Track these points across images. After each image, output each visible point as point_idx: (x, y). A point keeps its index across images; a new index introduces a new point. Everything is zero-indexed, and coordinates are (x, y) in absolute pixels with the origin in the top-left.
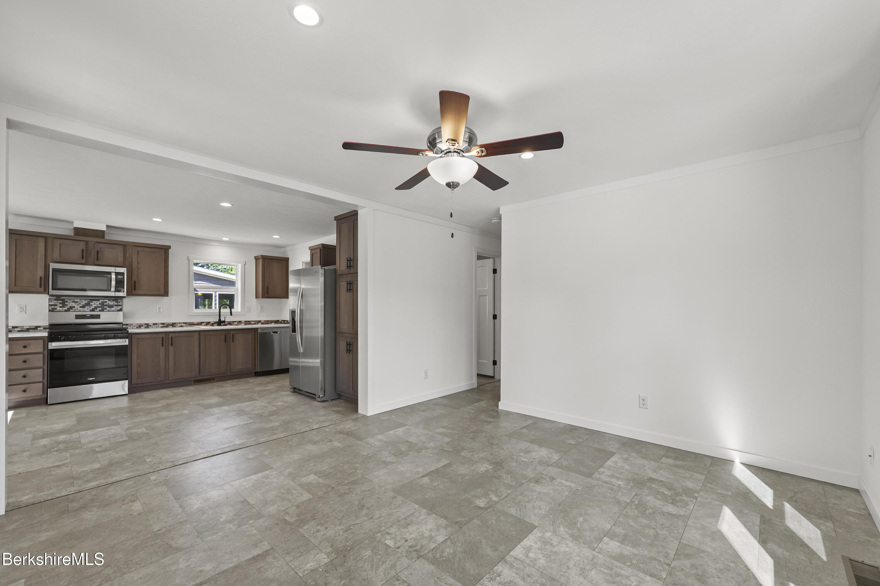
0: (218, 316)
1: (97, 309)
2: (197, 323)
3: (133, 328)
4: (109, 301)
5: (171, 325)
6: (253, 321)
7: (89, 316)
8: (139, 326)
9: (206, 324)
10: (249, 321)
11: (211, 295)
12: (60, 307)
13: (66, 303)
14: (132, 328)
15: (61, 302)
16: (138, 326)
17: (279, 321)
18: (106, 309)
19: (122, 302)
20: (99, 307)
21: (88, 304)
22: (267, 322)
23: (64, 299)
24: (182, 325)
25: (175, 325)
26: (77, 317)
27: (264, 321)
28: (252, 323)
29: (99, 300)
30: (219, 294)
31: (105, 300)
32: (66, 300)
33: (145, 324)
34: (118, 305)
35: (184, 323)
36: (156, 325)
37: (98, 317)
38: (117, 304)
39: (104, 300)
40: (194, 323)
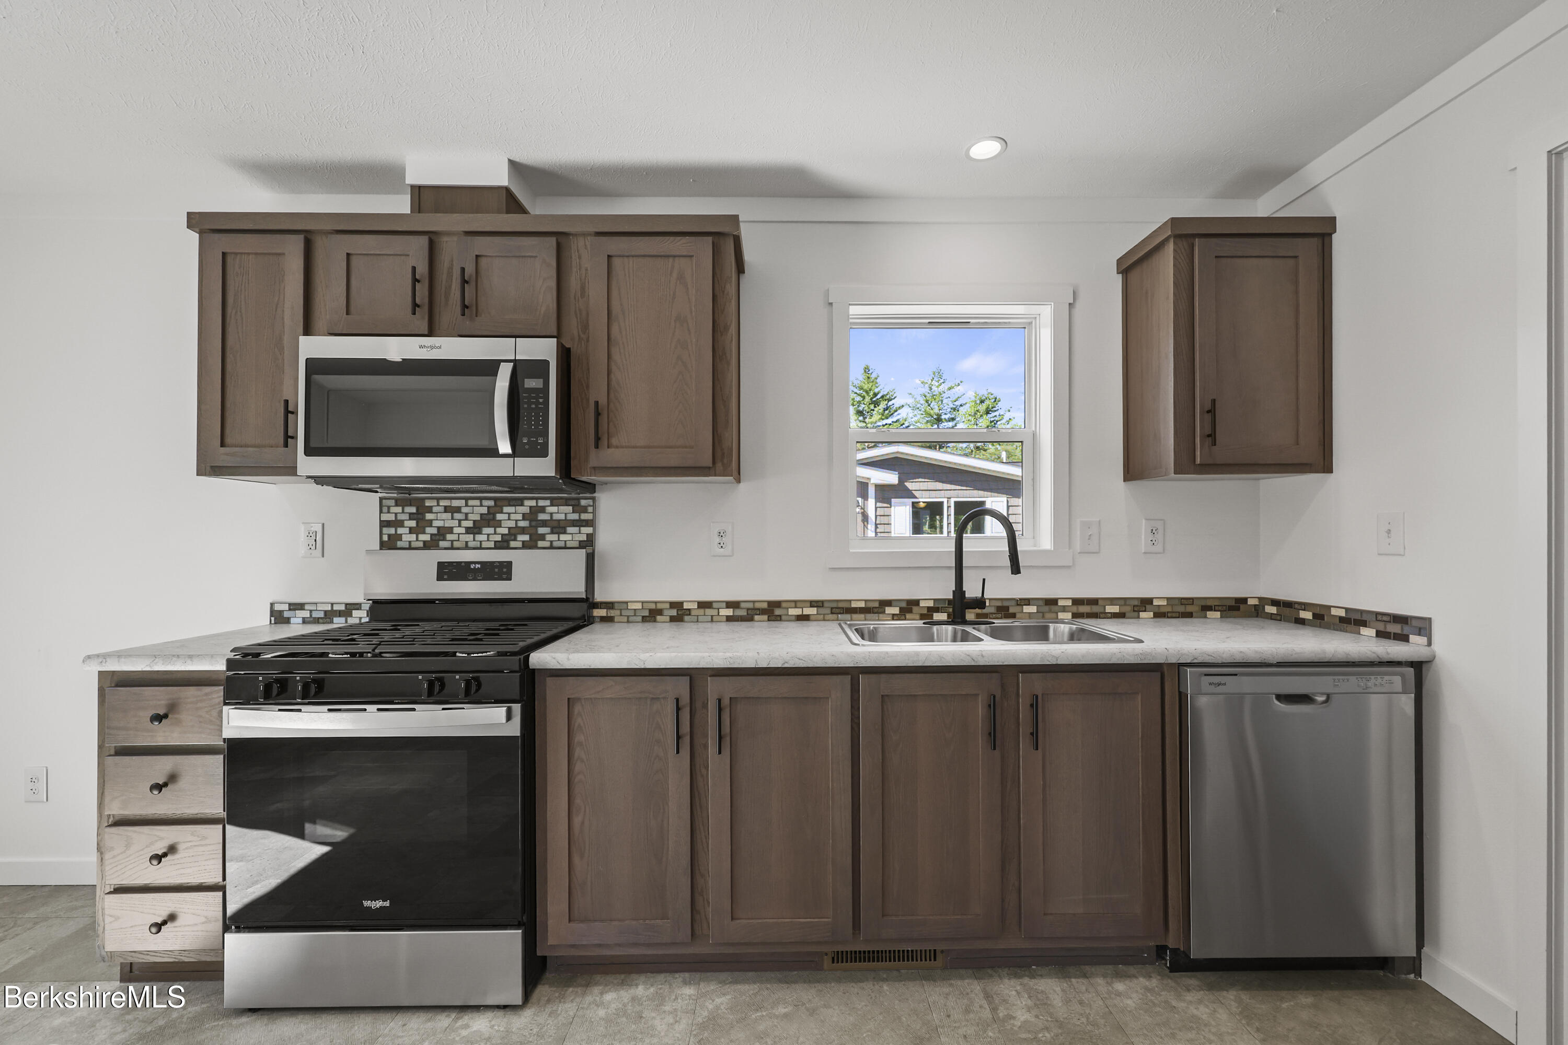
0: (952, 573)
1: (515, 540)
2: (862, 605)
3: (631, 619)
4: (552, 505)
5: (762, 612)
6: (1112, 601)
7: (478, 566)
8: (651, 611)
9: (901, 609)
10: (1094, 602)
11: (941, 503)
12: (411, 531)
13: (429, 516)
14: (628, 622)
15: (413, 510)
16: (646, 613)
17: (1244, 600)
18: (542, 537)
19: (594, 506)
20: (523, 531)
21: (488, 520)
22: (1181, 609)
23: (423, 500)
24: (809, 611)
25: (778, 612)
26: (447, 571)
27: (1168, 599)
28: (1110, 609)
29: (520, 502)
30: (955, 502)
31: (541, 503)
32: (428, 503)
33: (673, 605)
34: (580, 520)
35: (813, 604)
36: (709, 612)
37: (502, 571)
38: (575, 516)
39: (537, 499)
40: (854, 605)
